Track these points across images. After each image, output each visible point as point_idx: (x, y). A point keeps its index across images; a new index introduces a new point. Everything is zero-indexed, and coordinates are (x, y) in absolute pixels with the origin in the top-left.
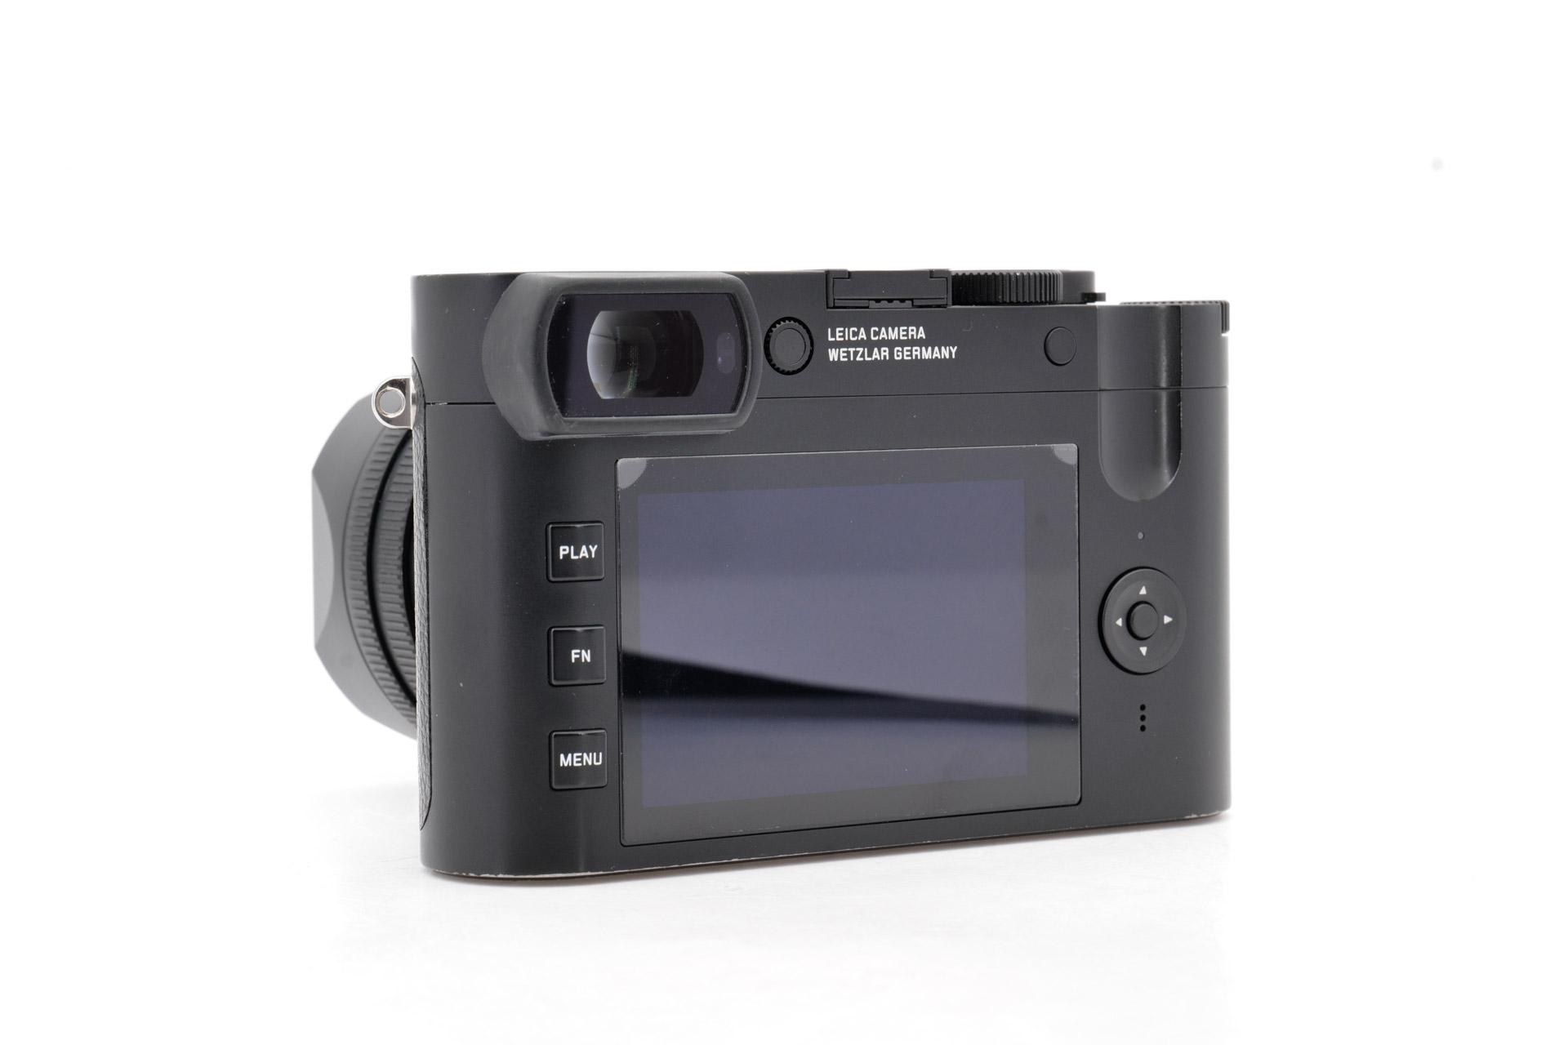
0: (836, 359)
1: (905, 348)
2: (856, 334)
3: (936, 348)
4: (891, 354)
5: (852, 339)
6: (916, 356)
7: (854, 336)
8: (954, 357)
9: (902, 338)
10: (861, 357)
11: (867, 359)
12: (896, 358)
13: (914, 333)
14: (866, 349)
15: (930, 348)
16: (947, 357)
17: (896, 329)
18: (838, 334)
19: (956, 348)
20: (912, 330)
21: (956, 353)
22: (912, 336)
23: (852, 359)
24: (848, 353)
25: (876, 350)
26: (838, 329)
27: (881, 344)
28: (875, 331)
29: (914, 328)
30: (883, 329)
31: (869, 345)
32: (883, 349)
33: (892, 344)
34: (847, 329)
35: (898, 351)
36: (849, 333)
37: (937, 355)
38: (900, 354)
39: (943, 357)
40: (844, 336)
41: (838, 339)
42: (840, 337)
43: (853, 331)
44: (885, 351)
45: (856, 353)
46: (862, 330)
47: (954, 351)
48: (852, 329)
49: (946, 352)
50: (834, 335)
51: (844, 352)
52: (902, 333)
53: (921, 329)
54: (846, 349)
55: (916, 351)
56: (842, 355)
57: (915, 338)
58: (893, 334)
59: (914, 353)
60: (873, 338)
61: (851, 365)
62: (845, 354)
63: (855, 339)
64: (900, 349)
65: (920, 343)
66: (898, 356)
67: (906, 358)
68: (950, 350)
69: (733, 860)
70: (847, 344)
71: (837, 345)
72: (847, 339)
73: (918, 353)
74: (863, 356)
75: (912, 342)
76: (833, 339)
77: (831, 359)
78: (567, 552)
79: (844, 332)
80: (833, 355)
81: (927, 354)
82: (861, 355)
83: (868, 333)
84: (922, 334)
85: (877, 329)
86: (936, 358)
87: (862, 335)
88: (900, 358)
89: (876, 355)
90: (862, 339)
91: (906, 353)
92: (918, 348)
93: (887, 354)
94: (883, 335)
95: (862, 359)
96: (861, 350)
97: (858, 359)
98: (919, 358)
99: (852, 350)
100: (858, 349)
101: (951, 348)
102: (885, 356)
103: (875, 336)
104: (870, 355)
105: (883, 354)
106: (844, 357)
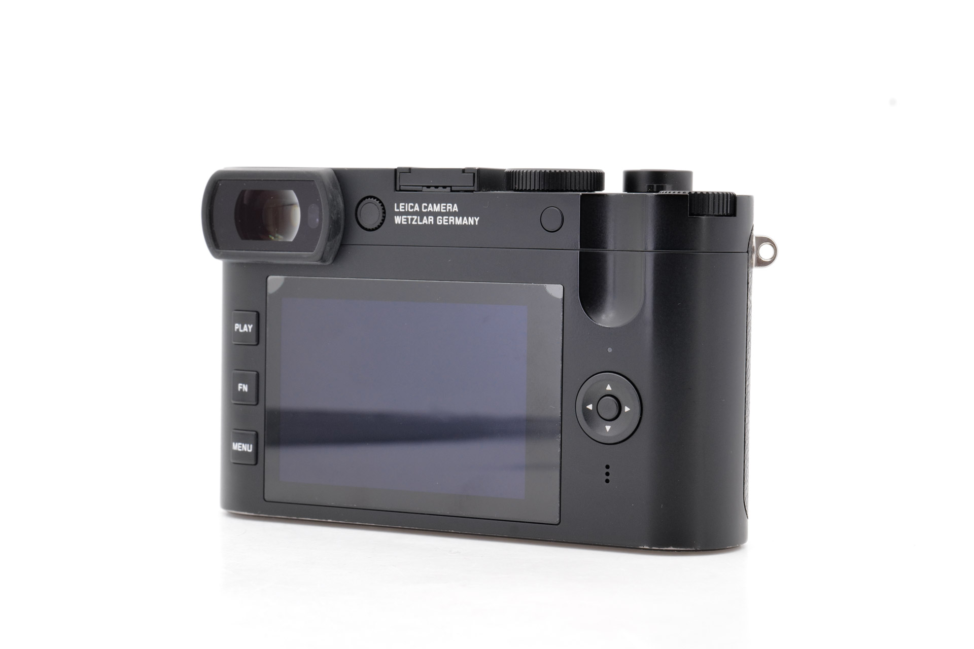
0: (399, 223)
1: (445, 217)
2: (412, 207)
3: (465, 218)
4: (435, 220)
5: (410, 210)
6: (452, 222)
7: (411, 209)
8: (477, 224)
9: (442, 211)
10: (415, 222)
11: (419, 223)
12: (438, 223)
13: (451, 208)
14: (419, 217)
15: (461, 218)
16: (473, 224)
17: (439, 205)
18: (401, 207)
19: (478, 218)
20: (449, 206)
21: (478, 221)
22: (449, 209)
23: (409, 223)
24: (407, 219)
25: (425, 218)
26: (401, 204)
27: (428, 214)
28: (425, 206)
29: (451, 205)
30: (430, 205)
31: (421, 214)
32: (430, 217)
33: (435, 214)
34: (407, 204)
35: (440, 219)
36: (408, 207)
37: (465, 222)
38: (441, 221)
39: (469, 224)
40: (405, 209)
41: (401, 210)
42: (402, 209)
43: (411, 206)
44: (431, 219)
45: (412, 219)
46: (417, 205)
47: (477, 220)
48: (410, 204)
49: (471, 221)
50: (398, 208)
51: (404, 218)
52: (442, 208)
53: (455, 205)
54: (406, 217)
55: (452, 219)
56: (403, 220)
57: (451, 211)
58: (437, 208)
59: (450, 221)
60: (423, 210)
61: (409, 227)
62: (405, 220)
63: (412, 210)
64: (441, 218)
65: (454, 214)
66: (440, 222)
67: (444, 223)
68: (474, 219)
69: (329, 521)
70: (407, 213)
71: (400, 214)
72: (406, 210)
73: (453, 221)
74: (417, 221)
75: (449, 214)
76: (398, 210)
77: (396, 223)
78: (238, 328)
79: (405, 206)
80: (398, 220)
81: (459, 221)
82: (415, 220)
83: (420, 207)
84: (456, 208)
85: (426, 205)
86: (465, 224)
87: (417, 208)
88: (441, 223)
89: (425, 221)
90: (417, 211)
91: (444, 220)
92: (453, 218)
93: (432, 220)
94: (430, 208)
95: (416, 223)
96: (415, 217)
97: (414, 223)
98: (453, 223)
99: (410, 217)
100: (413, 217)
101: (475, 218)
102: (431, 222)
103: (425, 209)
104: (421, 221)
105: (429, 220)
106: (404, 221)
